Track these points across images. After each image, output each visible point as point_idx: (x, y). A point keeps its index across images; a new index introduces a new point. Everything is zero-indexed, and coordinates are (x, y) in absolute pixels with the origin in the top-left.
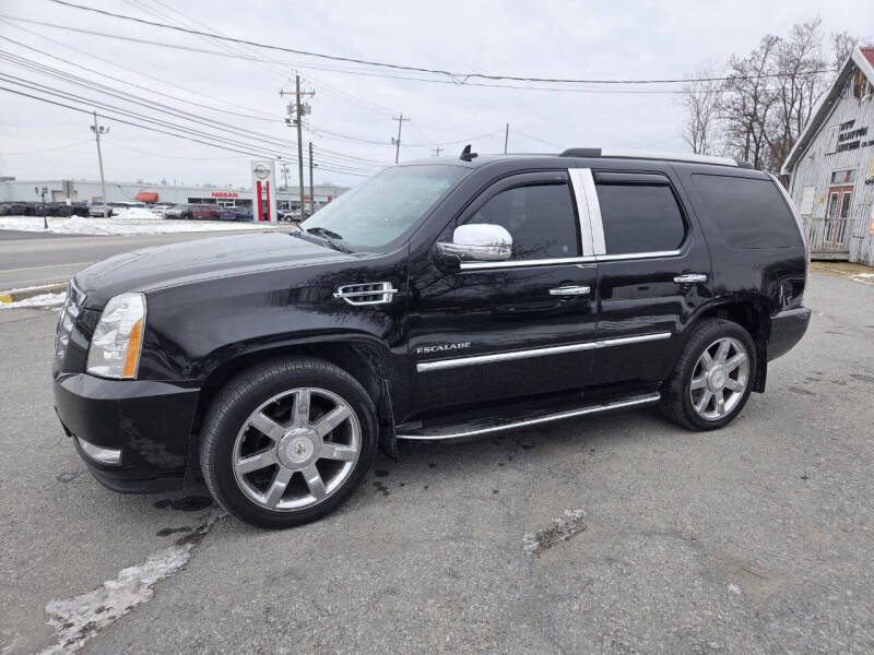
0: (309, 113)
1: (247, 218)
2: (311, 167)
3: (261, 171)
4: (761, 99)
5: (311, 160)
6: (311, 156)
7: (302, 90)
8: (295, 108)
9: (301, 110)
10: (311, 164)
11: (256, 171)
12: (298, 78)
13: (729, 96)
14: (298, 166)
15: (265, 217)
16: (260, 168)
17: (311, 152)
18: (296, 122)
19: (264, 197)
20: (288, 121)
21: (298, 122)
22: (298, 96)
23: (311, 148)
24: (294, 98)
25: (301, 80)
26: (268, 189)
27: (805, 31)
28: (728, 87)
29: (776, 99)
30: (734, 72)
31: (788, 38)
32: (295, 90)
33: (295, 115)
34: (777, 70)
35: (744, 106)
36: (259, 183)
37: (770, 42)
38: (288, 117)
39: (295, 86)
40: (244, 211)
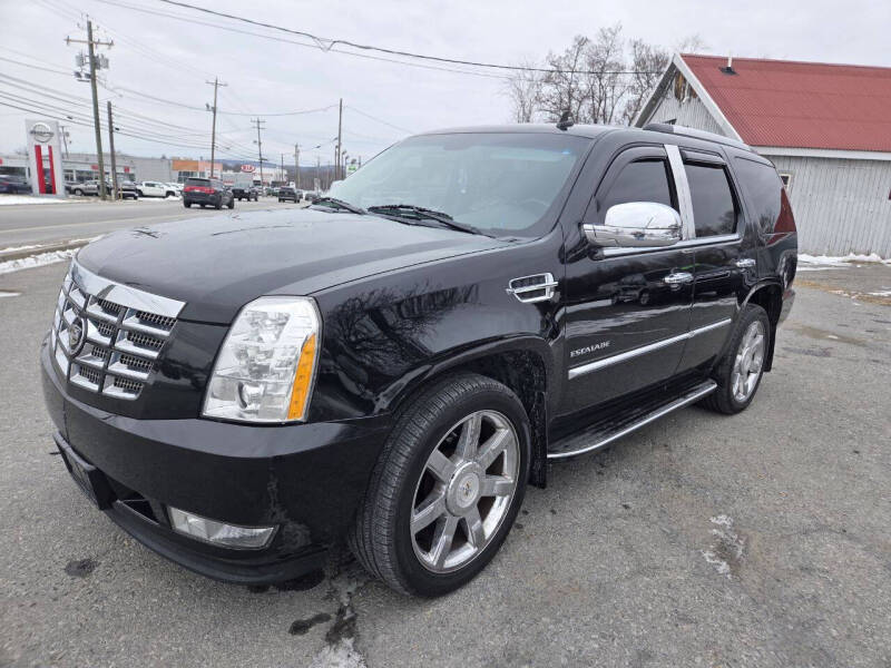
0: (107, 67)
1: (25, 190)
2: (111, 132)
3: (41, 134)
4: (576, 94)
5: (111, 122)
6: (110, 118)
7: (95, 39)
8: (88, 60)
9: (95, 64)
10: (111, 127)
11: (33, 132)
12: (90, 24)
13: (548, 90)
14: (94, 129)
15: (48, 189)
16: (37, 130)
17: (110, 114)
18: (88, 76)
19: (46, 165)
20: (78, 75)
21: (92, 77)
22: (91, 46)
23: (110, 109)
24: (85, 49)
25: (94, 27)
26: (51, 156)
27: (609, 35)
28: (548, 80)
29: (586, 97)
30: (551, 68)
31: (595, 41)
32: (86, 39)
33: (87, 69)
34: (587, 68)
35: (561, 101)
36: (38, 149)
37: (582, 42)
38: (78, 69)
39: (86, 33)
40: (17, 181)
